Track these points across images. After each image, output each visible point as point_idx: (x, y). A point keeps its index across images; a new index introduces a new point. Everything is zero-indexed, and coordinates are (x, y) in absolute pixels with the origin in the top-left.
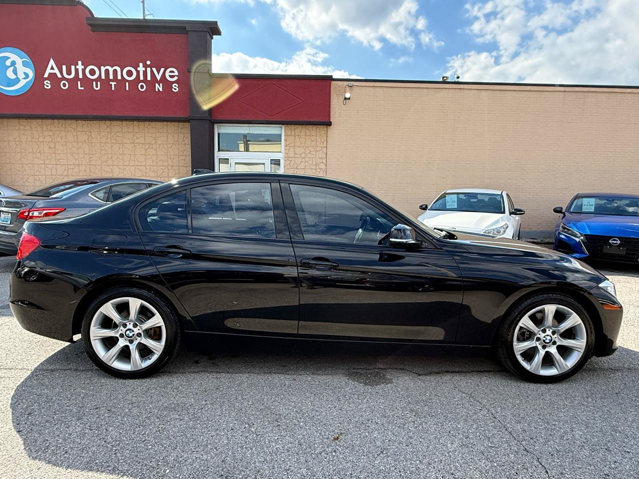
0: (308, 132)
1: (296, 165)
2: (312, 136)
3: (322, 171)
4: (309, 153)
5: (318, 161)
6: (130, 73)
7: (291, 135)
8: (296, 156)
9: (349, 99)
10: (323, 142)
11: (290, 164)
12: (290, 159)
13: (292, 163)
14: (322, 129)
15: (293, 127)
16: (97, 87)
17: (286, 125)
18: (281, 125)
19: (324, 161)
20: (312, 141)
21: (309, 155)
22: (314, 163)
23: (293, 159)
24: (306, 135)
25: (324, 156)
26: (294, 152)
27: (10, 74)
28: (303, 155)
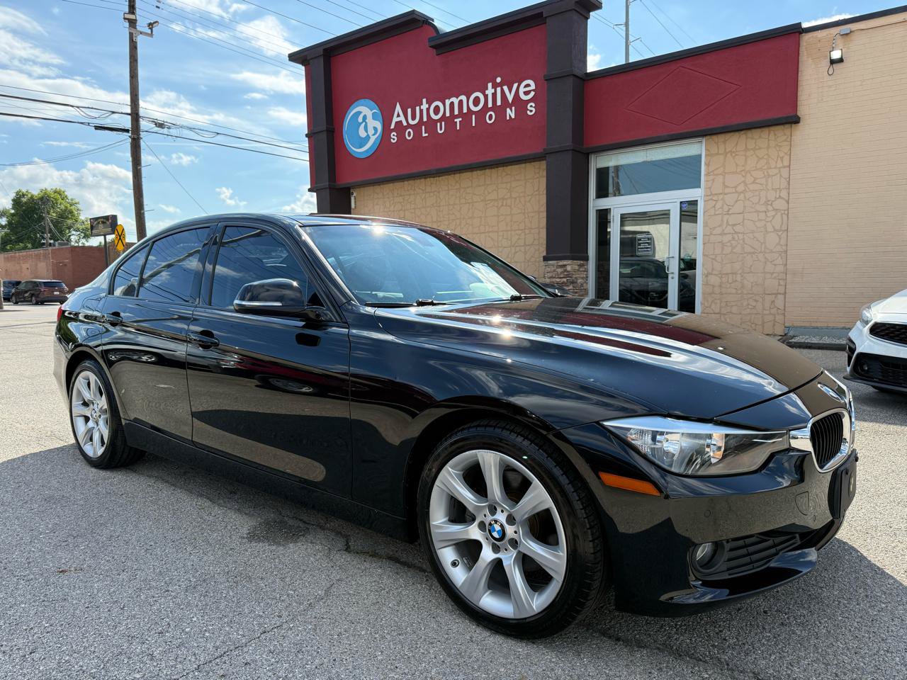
0: (751, 144)
1: (726, 208)
2: (760, 148)
3: (779, 214)
4: (754, 182)
5: (772, 195)
6: (476, 101)
7: (718, 154)
8: (727, 190)
9: (841, 60)
10: (782, 158)
11: (714, 207)
12: (715, 198)
13: (719, 205)
14: (780, 133)
15: (721, 138)
16: (441, 129)
17: (708, 137)
18: (700, 139)
19: (784, 194)
20: (759, 159)
21: (752, 187)
22: (762, 201)
23: (721, 196)
24: (747, 149)
25: (784, 184)
26: (724, 183)
27: (362, 134)
28: (741, 188)
